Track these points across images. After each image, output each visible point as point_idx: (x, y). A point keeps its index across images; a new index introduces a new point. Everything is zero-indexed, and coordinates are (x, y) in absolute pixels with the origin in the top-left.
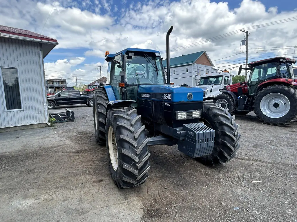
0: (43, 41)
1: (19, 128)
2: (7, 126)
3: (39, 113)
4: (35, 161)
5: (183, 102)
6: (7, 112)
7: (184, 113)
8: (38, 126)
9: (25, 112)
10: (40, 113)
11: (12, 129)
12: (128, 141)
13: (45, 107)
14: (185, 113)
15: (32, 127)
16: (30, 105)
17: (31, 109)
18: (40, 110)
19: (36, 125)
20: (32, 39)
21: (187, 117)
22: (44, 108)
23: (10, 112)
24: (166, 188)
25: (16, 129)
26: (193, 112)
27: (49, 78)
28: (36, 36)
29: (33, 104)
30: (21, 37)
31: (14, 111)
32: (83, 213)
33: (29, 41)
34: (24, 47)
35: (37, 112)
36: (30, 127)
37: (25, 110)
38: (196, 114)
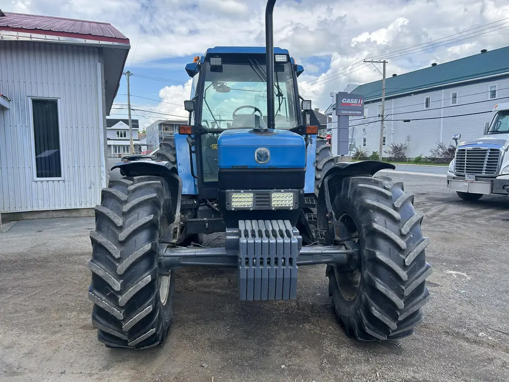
0: (102, 42)
1: (55, 214)
2: (36, 209)
3: (91, 187)
4: (29, 274)
5: (245, 168)
6: (36, 182)
7: (246, 195)
8: (88, 212)
9: (66, 183)
10: (93, 187)
11: (44, 215)
12: (103, 244)
13: (102, 176)
14: (251, 195)
15: (78, 215)
16: (76, 170)
17: (77, 178)
18: (93, 181)
19: (85, 211)
20: (81, 41)
21: (257, 205)
22: (101, 178)
23: (42, 181)
24: (203, 365)
25: (51, 214)
26: (273, 195)
27: (165, 119)
28: (90, 34)
29: (81, 169)
30: (63, 39)
31: (48, 181)
32: (14, 374)
33: (81, 46)
34: (71, 57)
35: (88, 185)
36: (74, 214)
37: (66, 179)
38: (283, 199)
